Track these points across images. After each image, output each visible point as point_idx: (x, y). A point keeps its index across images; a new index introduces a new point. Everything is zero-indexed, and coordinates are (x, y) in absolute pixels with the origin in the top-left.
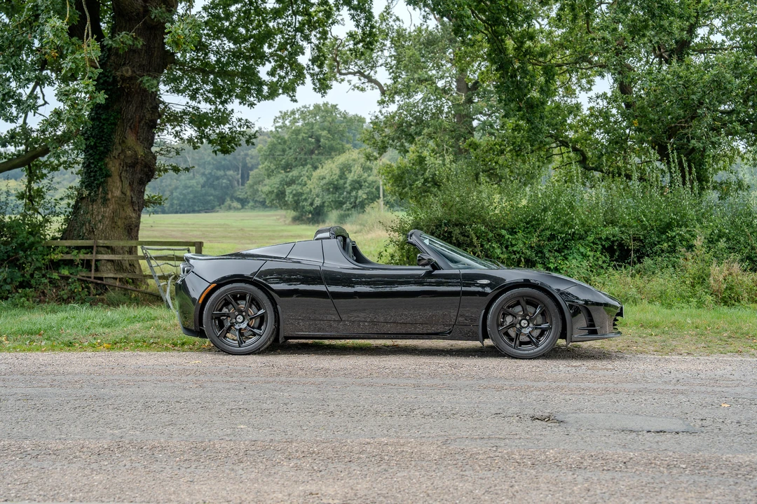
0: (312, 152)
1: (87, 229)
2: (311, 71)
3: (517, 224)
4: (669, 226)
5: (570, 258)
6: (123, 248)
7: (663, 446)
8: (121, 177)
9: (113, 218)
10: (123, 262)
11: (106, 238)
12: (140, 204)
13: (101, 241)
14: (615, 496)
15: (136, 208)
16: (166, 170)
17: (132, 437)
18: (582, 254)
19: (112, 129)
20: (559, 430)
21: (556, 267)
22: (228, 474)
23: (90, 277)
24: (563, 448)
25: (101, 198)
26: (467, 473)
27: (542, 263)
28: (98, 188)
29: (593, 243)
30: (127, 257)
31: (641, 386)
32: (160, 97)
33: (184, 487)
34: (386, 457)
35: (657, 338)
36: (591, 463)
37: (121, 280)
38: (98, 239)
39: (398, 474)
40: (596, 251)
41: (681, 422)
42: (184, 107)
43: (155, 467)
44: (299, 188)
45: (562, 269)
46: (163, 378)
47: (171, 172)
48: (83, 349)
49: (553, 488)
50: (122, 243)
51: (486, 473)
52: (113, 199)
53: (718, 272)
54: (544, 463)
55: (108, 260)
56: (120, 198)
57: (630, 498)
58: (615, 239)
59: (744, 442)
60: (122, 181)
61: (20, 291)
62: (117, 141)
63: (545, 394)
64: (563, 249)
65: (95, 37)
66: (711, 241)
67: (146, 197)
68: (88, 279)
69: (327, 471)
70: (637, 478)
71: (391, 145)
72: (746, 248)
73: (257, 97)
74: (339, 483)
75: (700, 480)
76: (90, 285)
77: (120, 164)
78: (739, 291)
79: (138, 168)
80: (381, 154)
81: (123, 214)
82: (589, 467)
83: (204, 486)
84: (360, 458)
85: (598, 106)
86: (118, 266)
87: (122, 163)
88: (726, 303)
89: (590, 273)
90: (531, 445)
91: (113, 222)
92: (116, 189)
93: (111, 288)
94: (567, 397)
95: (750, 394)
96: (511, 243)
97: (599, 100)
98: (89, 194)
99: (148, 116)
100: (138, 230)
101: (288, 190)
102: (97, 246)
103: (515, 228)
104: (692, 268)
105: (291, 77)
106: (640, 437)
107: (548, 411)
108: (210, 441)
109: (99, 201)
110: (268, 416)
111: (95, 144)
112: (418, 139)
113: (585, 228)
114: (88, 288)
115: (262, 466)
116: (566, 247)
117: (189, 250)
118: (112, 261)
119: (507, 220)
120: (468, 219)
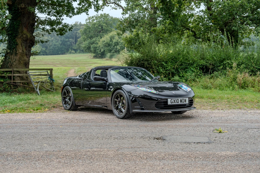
0: (100, 32)
1: (9, 65)
2: (94, 4)
3: (169, 60)
4: (224, 59)
5: (188, 72)
6: (23, 71)
7: (197, 149)
8: (22, 45)
9: (19, 61)
10: (23, 76)
11: (17, 68)
12: (29, 54)
13: (15, 69)
14: (172, 171)
15: (28, 56)
16: (39, 42)
17: (2, 151)
18: (192, 71)
19: (18, 27)
20: (161, 142)
21: (183, 75)
22: (32, 166)
23: (11, 82)
24: (160, 151)
25: (15, 53)
26: (121, 162)
27: (177, 74)
28: (13, 49)
29: (196, 66)
30: (25, 75)
31: (199, 124)
32: (36, 15)
34: (93, 157)
35: (212, 103)
36: (168, 157)
37: (22, 83)
38: (14, 68)
39: (96, 164)
40: (197, 69)
41: (208, 138)
42: (45, 19)
43: (6, 163)
44: (96, 45)
45: (185, 76)
46: (23, 125)
49: (150, 168)
50: (23, 70)
51: (128, 162)
52: (19, 53)
53: (240, 76)
54: (151, 157)
55: (18, 76)
56: (22, 53)
58: (204, 65)
59: (227, 146)
60: (22, 47)
62: (20, 32)
63: (162, 128)
64: (185, 69)
66: (239, 65)
67: (32, 52)
68: (10, 83)
69: (70, 163)
70: (183, 162)
71: (127, 30)
72: (251, 67)
73: (72, 14)
74: (72, 168)
75: (205, 163)
76: (11, 85)
77: (21, 40)
78: (248, 83)
79: (28, 41)
80: (123, 33)
81: (23, 59)
82: (166, 159)
84: (84, 157)
85: (200, 15)
86: (21, 78)
87: (22, 40)
88: (243, 88)
89: (195, 78)
90: (149, 150)
91: (19, 62)
92: (20, 50)
93: (19, 86)
94: (170, 129)
95: (237, 126)
96: (166, 67)
97: (201, 13)
98: (10, 52)
99: (31, 22)
100: (29, 65)
101: (92, 46)
102: (13, 71)
103: (168, 61)
104: (232, 75)
105: (87, 6)
106: (190, 145)
107: (161, 135)
108: (30, 152)
109: (14, 54)
110: (57, 140)
111: (12, 33)
112: (137, 27)
113: (193, 61)
114: (11, 86)
115: (46, 162)
116: (186, 68)
117: (47, 72)
118: (19, 76)
119: (165, 59)
120: (150, 59)
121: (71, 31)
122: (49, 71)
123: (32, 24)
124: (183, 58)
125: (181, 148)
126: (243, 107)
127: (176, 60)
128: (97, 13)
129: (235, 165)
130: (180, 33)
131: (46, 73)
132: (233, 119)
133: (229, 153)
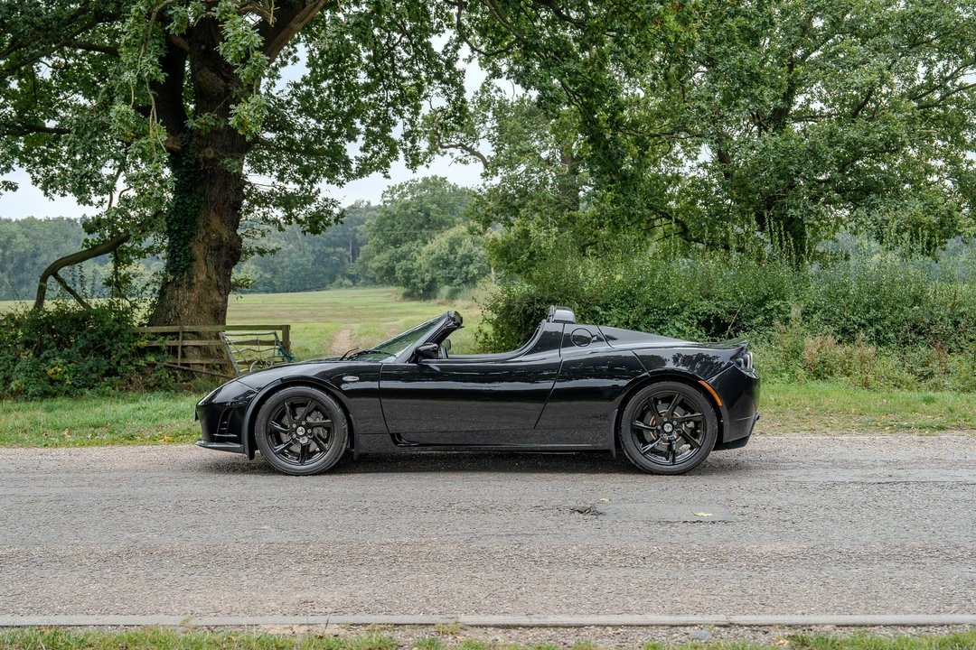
0: (421, 227)
1: (172, 315)
2: (404, 147)
3: (612, 300)
4: (766, 298)
6: (210, 332)
7: (692, 538)
8: (206, 261)
9: (199, 304)
10: (210, 347)
11: (192, 324)
12: (227, 287)
13: (187, 327)
16: (252, 253)
17: (147, 541)
18: (678, 329)
19: (196, 212)
20: (591, 522)
22: (230, 582)
23: (176, 364)
24: (588, 543)
25: (186, 283)
26: (478, 575)
28: (183, 272)
29: (689, 318)
30: (213, 342)
32: (246, 178)
33: (178, 597)
36: (610, 560)
37: (207, 366)
38: (184, 325)
39: (407, 578)
40: (691, 326)
41: (722, 510)
42: (270, 188)
43: (158, 574)
44: (408, 264)
47: (256, 255)
48: (143, 443)
49: (560, 589)
50: (208, 329)
51: (498, 573)
52: (199, 284)
53: (811, 345)
54: (562, 561)
55: (194, 346)
56: (205, 282)
57: (635, 597)
58: (711, 313)
59: (775, 530)
60: (207, 265)
61: (106, 379)
62: (201, 224)
64: (658, 325)
65: (161, 121)
66: (806, 314)
67: (232, 280)
68: (174, 366)
69: (333, 576)
70: (652, 574)
71: (495, 219)
72: (841, 319)
73: (345, 176)
74: (340, 589)
75: (715, 574)
76: (177, 372)
77: (205, 248)
78: (833, 363)
79: (224, 251)
80: (485, 229)
81: (209, 299)
82: (606, 564)
83: (199, 595)
84: (372, 560)
85: (699, 176)
86: (205, 351)
87: (207, 247)
88: (819, 376)
90: (557, 540)
91: (199, 307)
92: (201, 274)
93: (198, 374)
94: (617, 486)
95: (803, 477)
96: (605, 319)
97: (700, 170)
98: (174, 279)
99: (232, 198)
100: (225, 315)
101: (398, 266)
102: (183, 332)
103: (609, 304)
104: (787, 342)
105: (385, 153)
106: (673, 528)
107: (591, 502)
108: (224, 545)
110: (298, 515)
111: (179, 228)
112: (522, 211)
113: (682, 302)
114: (175, 375)
115: (268, 572)
116: (661, 322)
117: (275, 334)
118: (198, 347)
119: (601, 296)
120: (561, 296)
121: (342, 223)
122: (280, 333)
123: (235, 203)
124: (653, 295)
125: (648, 534)
126: (820, 427)
127: (633, 300)
128: (414, 172)
129: (798, 581)
130: (643, 225)
131: (272, 338)
132: (794, 458)
133: (781, 547)
